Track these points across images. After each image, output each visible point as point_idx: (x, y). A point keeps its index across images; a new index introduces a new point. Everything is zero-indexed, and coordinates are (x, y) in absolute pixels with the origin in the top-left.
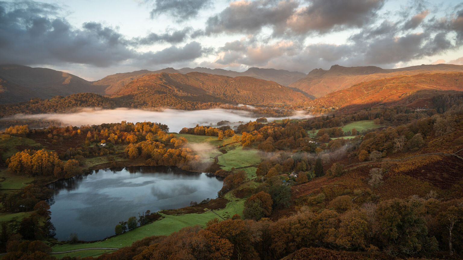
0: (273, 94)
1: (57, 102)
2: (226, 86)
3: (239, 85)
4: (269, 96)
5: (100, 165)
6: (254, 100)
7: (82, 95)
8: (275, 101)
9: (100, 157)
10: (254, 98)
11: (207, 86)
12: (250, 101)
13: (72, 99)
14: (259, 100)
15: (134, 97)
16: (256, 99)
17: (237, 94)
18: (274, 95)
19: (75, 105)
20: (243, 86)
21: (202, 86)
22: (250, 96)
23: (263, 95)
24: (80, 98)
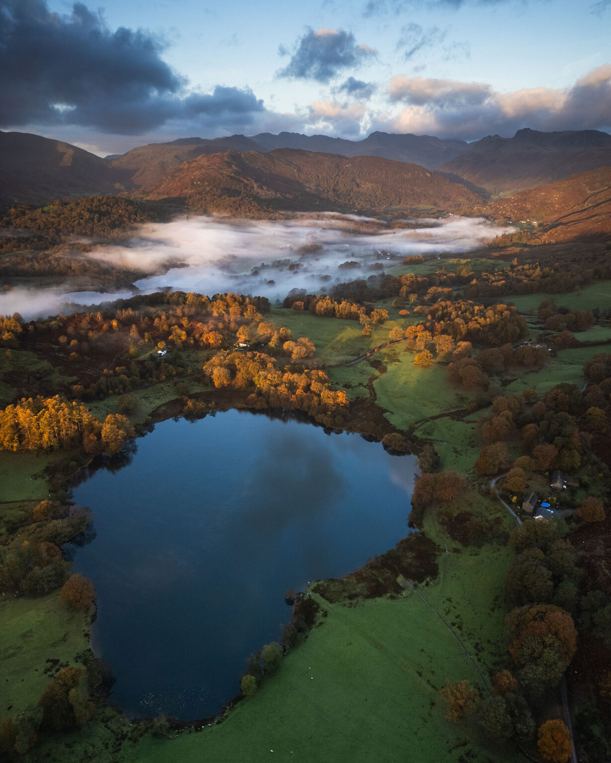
0: (415, 188)
1: (59, 215)
2: (338, 175)
3: (360, 173)
4: (410, 193)
5: (164, 405)
6: (384, 200)
7: (99, 201)
8: (420, 201)
9: (162, 385)
10: (384, 197)
11: (306, 175)
12: (378, 203)
13: (84, 210)
14: (393, 201)
15: (187, 202)
16: (388, 198)
17: (356, 189)
18: (418, 191)
19: (91, 221)
20: (366, 174)
21: (297, 174)
22: (378, 193)
23: (400, 190)
24: (96, 207)
